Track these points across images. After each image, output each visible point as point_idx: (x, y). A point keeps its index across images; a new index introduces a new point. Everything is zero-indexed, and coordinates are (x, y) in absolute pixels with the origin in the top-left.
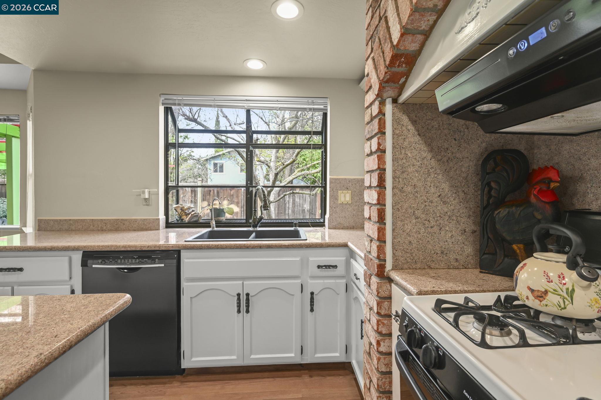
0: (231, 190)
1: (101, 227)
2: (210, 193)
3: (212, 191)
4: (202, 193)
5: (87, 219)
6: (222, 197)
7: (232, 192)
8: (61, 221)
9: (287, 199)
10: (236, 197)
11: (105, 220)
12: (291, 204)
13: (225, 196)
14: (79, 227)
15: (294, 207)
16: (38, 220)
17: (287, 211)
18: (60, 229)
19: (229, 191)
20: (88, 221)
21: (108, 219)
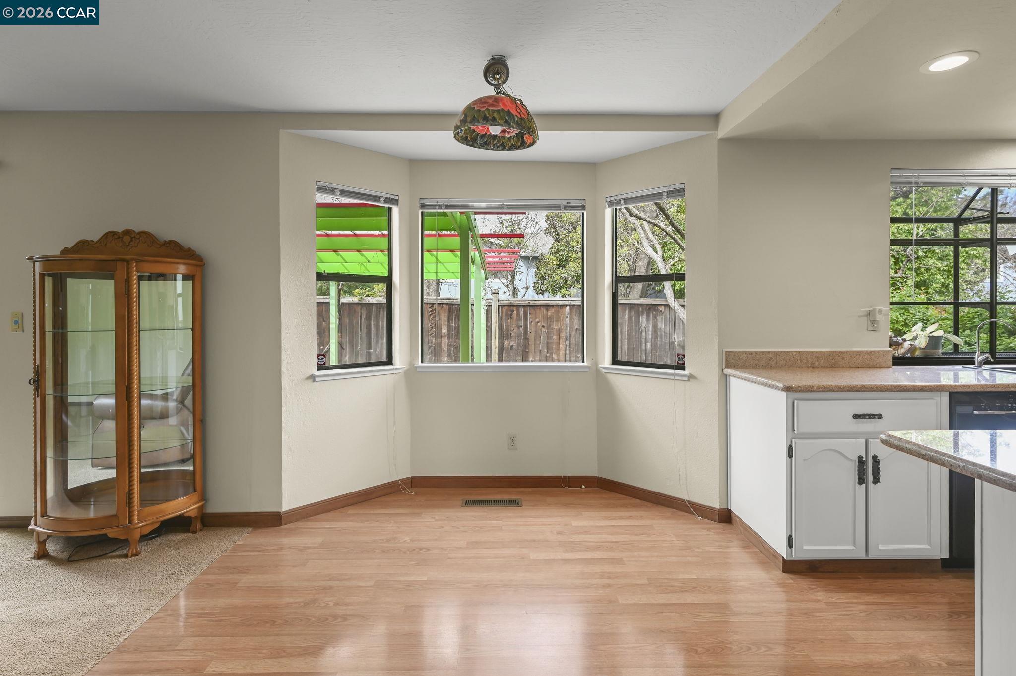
0: (547, 310)
1: (812, 363)
2: (511, 315)
3: (515, 312)
4: (499, 315)
5: (792, 351)
6: (532, 322)
7: (549, 314)
8: (756, 354)
9: (644, 325)
10: (556, 321)
11: (817, 352)
12: (651, 333)
13: (537, 320)
14: (781, 363)
15: (656, 338)
16: (726, 352)
17: (644, 345)
18: (756, 365)
19: (545, 311)
20: (794, 354)
21: (821, 352)
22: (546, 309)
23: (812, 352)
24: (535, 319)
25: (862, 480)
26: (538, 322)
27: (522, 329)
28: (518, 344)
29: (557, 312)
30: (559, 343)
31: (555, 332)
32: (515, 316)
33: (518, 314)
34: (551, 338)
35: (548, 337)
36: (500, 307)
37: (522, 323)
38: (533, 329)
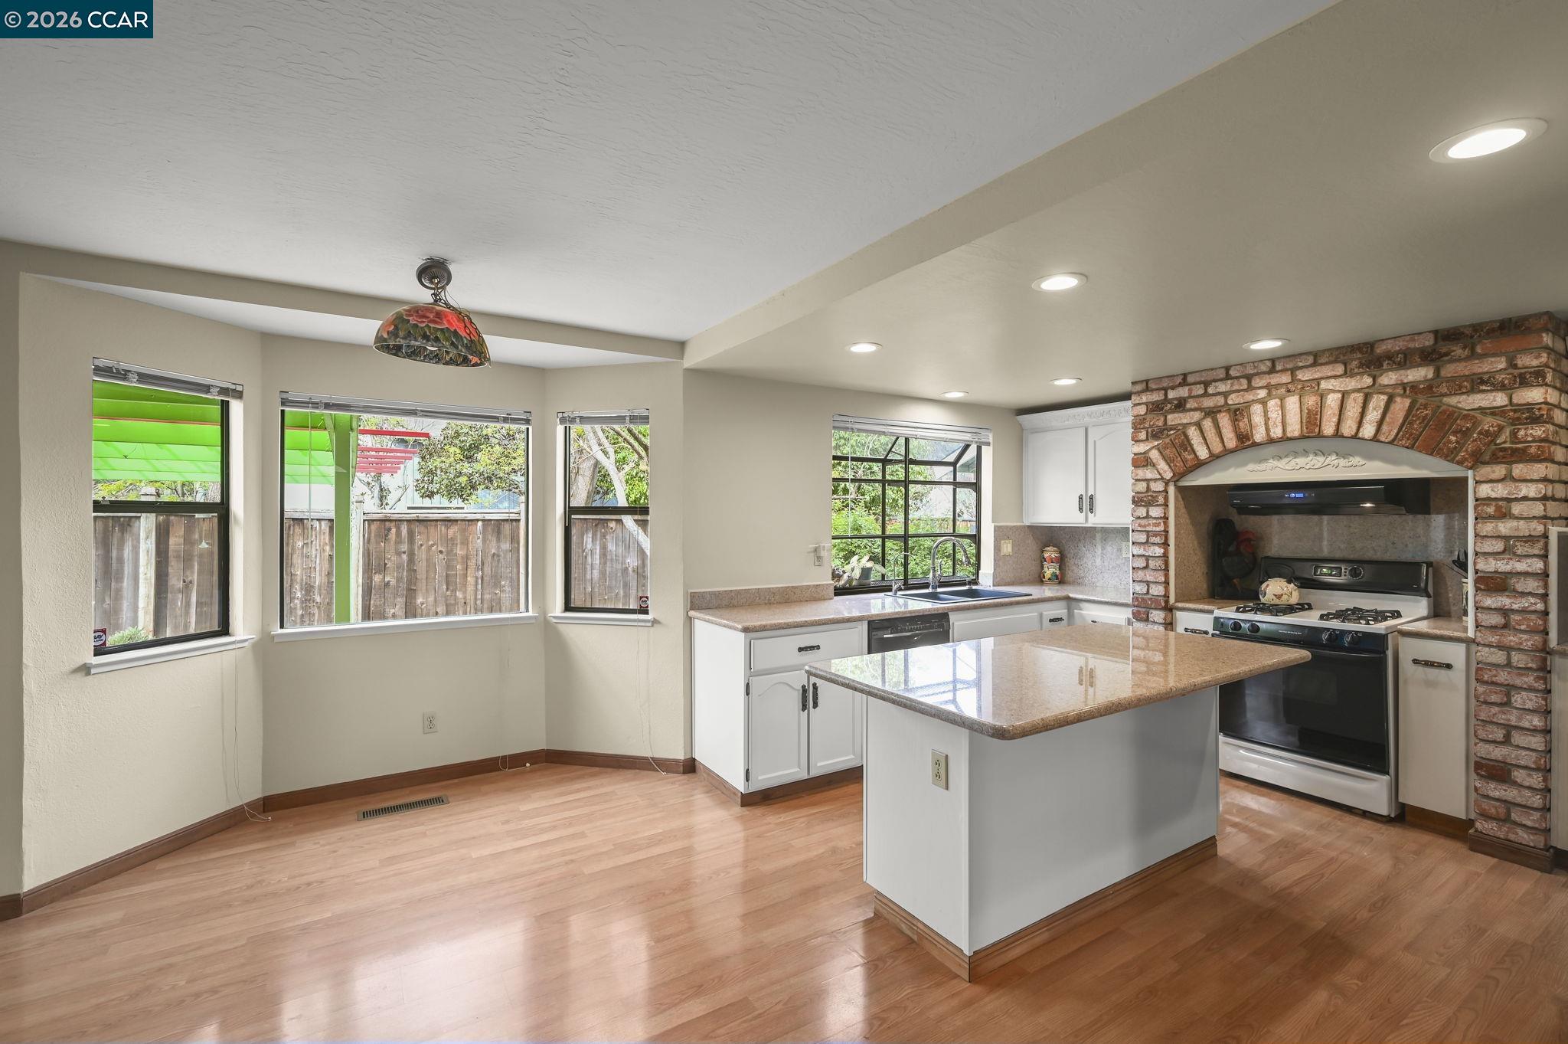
0: (448, 528)
1: (769, 600)
2: (386, 535)
3: (394, 531)
4: (364, 536)
6: (421, 545)
7: (451, 533)
9: (589, 546)
10: (462, 543)
12: (598, 557)
13: (431, 543)
15: (605, 563)
16: (691, 593)
17: (589, 572)
18: (719, 605)
19: (443, 528)
21: (777, 588)
22: (446, 526)
23: (769, 588)
24: (428, 540)
25: (804, 707)
26: (432, 545)
27: (405, 557)
28: (399, 579)
29: (464, 530)
30: (466, 576)
31: (460, 560)
32: (394, 536)
33: (398, 534)
34: (454, 568)
35: (449, 566)
36: (366, 522)
37: (405, 547)
38: (424, 556)
